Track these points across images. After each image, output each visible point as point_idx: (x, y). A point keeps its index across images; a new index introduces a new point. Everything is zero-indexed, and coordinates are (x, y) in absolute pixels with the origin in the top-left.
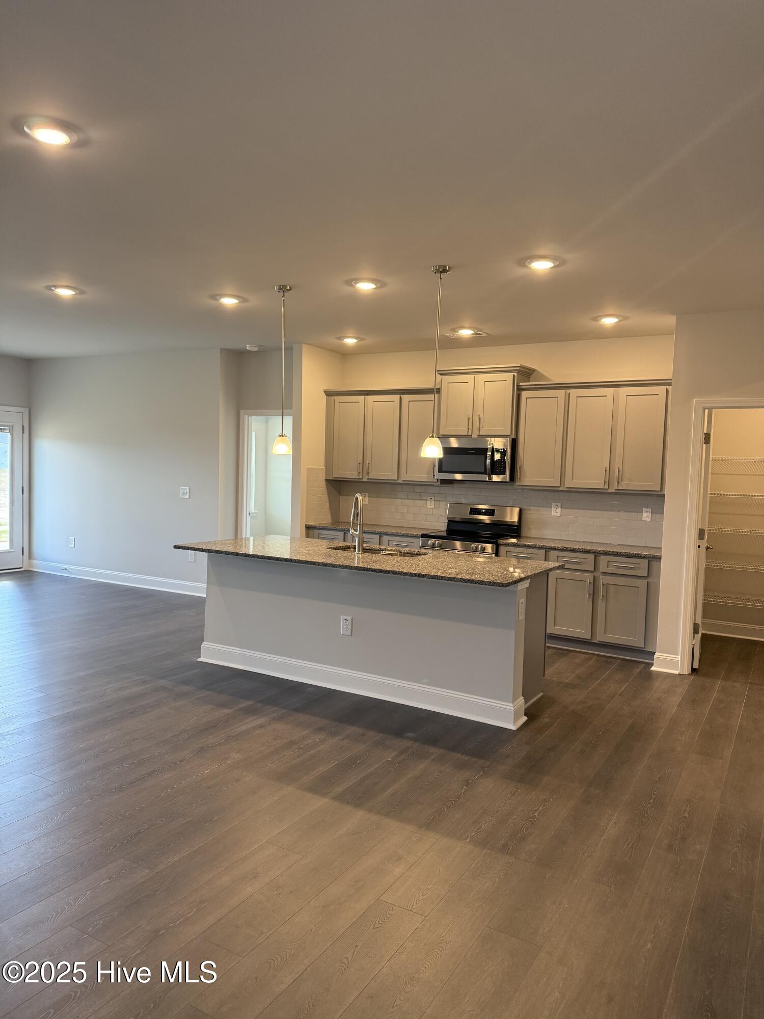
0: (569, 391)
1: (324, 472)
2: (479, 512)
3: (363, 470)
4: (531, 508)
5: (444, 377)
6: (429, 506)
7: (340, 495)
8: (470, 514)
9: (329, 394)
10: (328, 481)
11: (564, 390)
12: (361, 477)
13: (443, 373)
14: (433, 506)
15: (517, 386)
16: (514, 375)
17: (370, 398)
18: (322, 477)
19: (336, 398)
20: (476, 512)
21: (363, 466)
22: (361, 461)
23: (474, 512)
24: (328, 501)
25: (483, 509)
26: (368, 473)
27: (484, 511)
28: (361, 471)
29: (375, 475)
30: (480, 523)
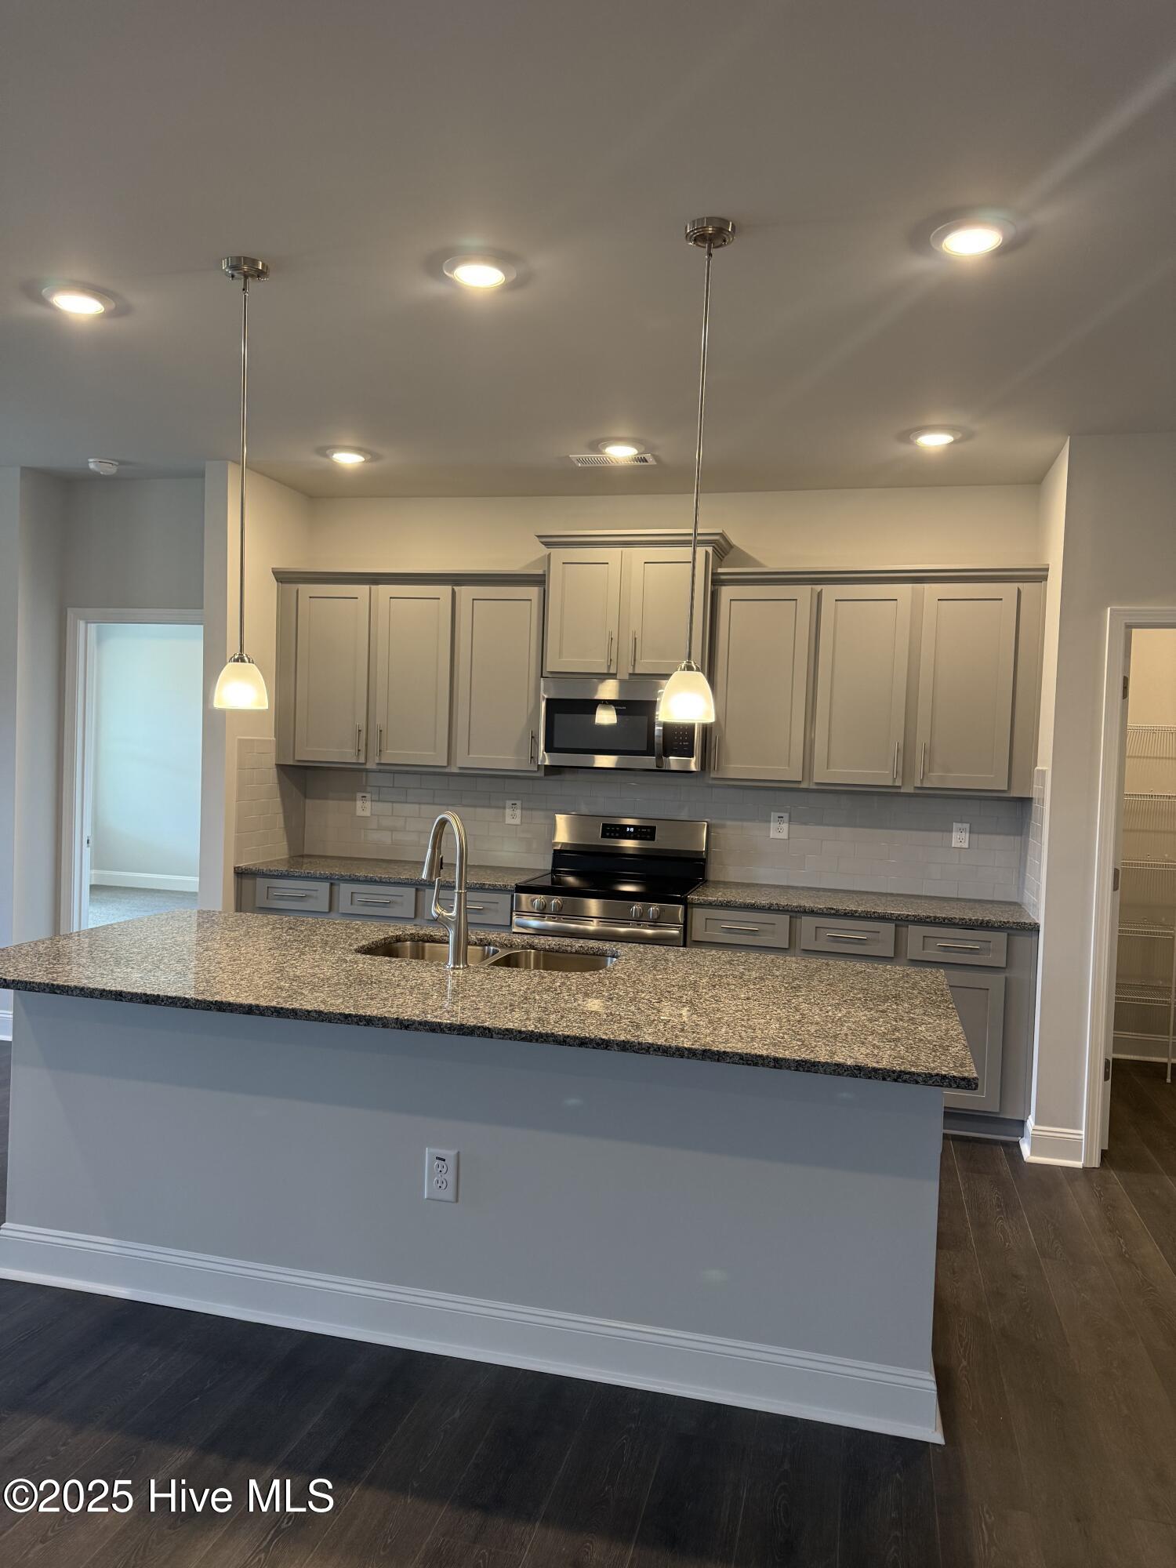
0: (818, 588)
1: (272, 749)
2: (622, 832)
3: (366, 745)
4: (729, 823)
5: (555, 552)
6: (509, 820)
7: (306, 797)
8: (604, 836)
9: (283, 577)
10: (282, 769)
11: (810, 586)
12: (362, 760)
13: (550, 542)
14: (517, 821)
15: (713, 574)
16: (707, 552)
17: (384, 590)
18: (270, 760)
19: (302, 587)
20: (615, 831)
21: (369, 735)
22: (362, 724)
23: (610, 831)
24: (281, 811)
25: (630, 826)
26: (380, 751)
27: (632, 830)
28: (363, 748)
29: (396, 754)
30: (619, 854)
